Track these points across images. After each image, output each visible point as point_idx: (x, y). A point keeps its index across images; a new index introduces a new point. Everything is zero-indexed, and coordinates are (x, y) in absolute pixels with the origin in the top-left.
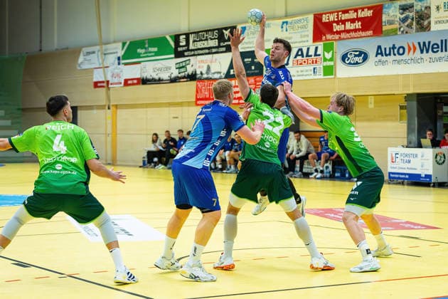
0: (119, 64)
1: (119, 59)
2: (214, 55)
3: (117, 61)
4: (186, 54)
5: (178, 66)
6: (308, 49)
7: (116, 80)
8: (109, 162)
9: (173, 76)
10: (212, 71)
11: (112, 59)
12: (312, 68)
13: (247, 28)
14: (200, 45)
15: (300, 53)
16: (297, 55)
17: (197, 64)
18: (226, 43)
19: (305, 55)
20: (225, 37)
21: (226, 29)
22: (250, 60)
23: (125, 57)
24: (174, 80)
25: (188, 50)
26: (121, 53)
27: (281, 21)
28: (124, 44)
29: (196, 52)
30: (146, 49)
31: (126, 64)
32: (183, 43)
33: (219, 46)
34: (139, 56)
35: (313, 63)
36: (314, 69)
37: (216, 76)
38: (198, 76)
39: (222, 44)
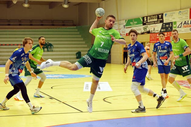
0: (124, 28)
1: (124, 26)
2: (156, 24)
3: (123, 27)
4: (146, 24)
5: (144, 28)
6: (188, 21)
7: (123, 34)
8: (121, 63)
9: (142, 32)
10: (155, 30)
11: (122, 26)
12: (189, 28)
13: (167, 14)
14: (151, 20)
15: (185, 23)
16: (184, 24)
17: (150, 28)
18: (160, 20)
19: (187, 23)
20: (160, 18)
21: (160, 14)
22: (168, 26)
23: (126, 25)
24: (142, 33)
25: (147, 22)
26: (125, 24)
27: (178, 11)
28: (126, 21)
29: (150, 23)
30: (133, 22)
31: (127, 28)
32: (145, 20)
33: (158, 21)
34: (131, 25)
35: (190, 26)
36: (190, 29)
37: (157, 32)
38: (151, 32)
39: (159, 20)
